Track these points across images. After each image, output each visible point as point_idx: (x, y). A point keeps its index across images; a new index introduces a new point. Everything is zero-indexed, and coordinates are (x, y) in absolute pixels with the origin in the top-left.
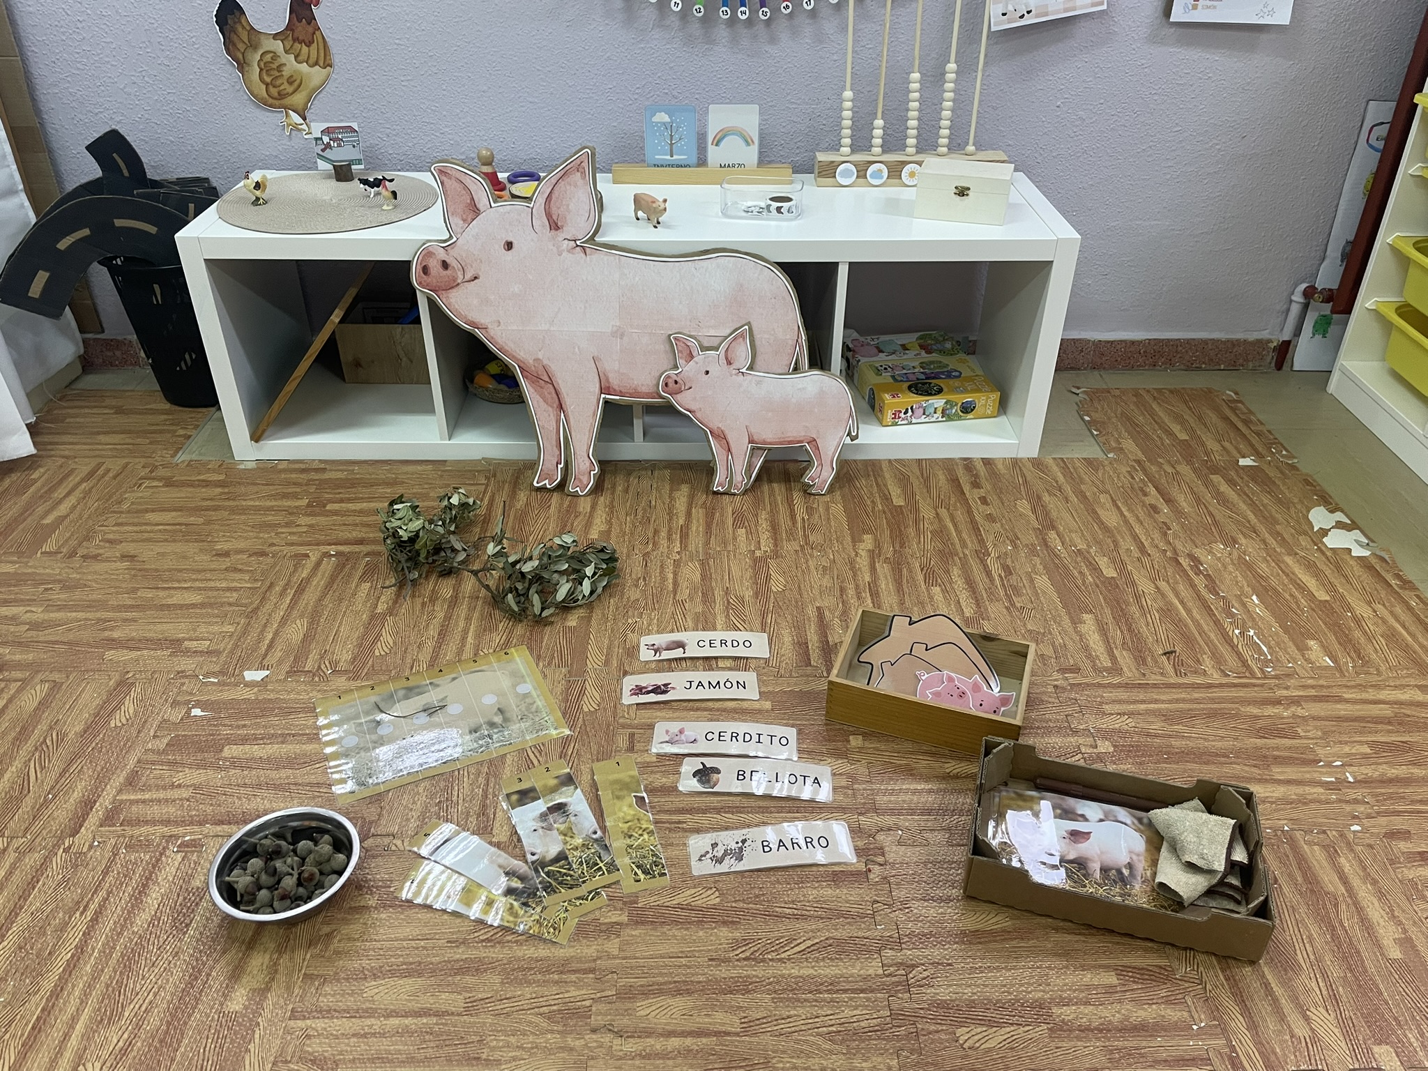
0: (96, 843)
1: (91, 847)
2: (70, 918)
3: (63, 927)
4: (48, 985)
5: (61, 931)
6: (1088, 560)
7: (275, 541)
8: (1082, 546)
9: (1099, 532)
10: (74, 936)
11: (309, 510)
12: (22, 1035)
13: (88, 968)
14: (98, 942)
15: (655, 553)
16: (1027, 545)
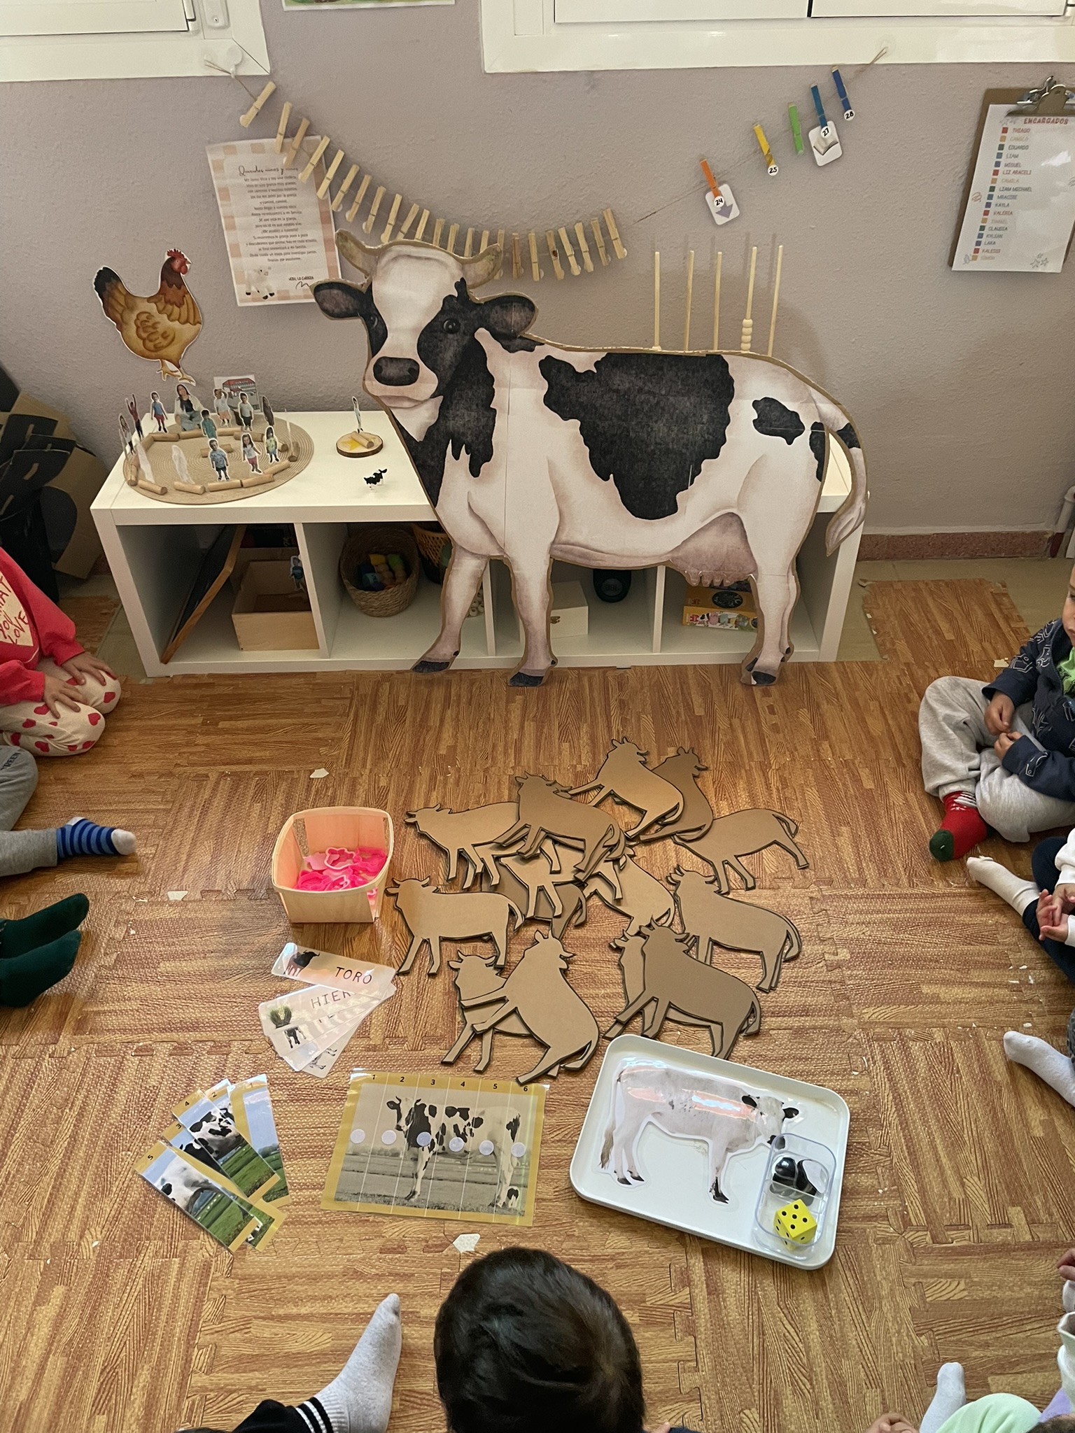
0: (73, 1049)
1: (69, 1053)
2: (62, 1112)
3: (58, 1121)
4: (54, 1167)
5: (58, 1124)
6: (852, 772)
7: (179, 762)
8: (848, 757)
9: (865, 742)
10: (67, 1128)
11: (205, 728)
12: (42, 1207)
13: (81, 1154)
14: (85, 1133)
15: (493, 769)
16: (802, 757)
